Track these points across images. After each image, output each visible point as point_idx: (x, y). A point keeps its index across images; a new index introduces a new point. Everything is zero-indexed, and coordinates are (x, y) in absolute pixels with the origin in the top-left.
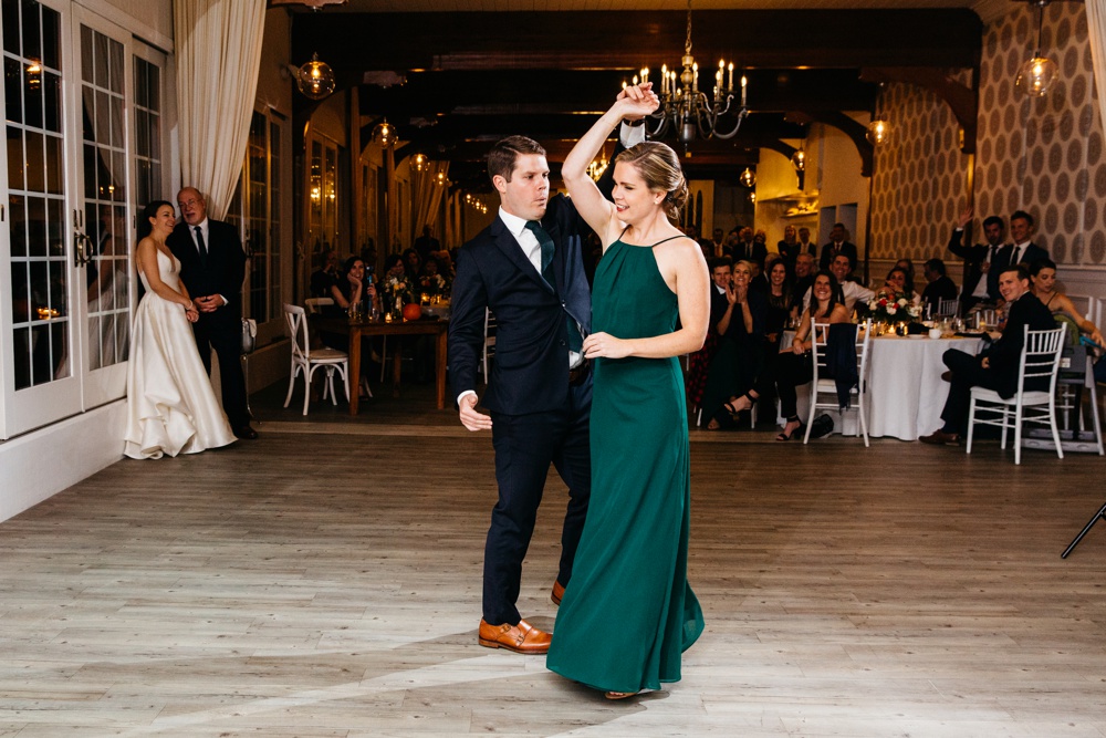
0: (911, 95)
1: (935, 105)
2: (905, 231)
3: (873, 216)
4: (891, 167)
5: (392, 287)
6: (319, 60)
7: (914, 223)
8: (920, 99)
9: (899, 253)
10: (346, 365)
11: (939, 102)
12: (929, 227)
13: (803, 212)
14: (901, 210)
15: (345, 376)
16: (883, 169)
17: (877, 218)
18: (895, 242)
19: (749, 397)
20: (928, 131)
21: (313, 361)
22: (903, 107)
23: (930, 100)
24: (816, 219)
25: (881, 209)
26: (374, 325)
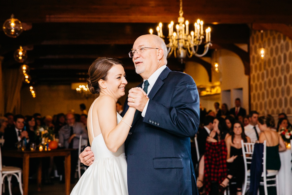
0: (269, 36)
1: (282, 41)
2: (270, 101)
3: (252, 94)
4: (260, 70)
5: (40, 133)
6: (15, 18)
7: (275, 97)
8: (274, 38)
9: (268, 111)
10: (20, 174)
11: (284, 39)
12: (283, 99)
13: (209, 93)
14: (268, 91)
15: (19, 180)
16: (256, 71)
17: (254, 95)
18: (265, 106)
19: (228, 178)
20: (279, 53)
21: (4, 172)
22: (265, 42)
23: (279, 38)
24: (221, 96)
25: (256, 90)
26: (33, 152)
